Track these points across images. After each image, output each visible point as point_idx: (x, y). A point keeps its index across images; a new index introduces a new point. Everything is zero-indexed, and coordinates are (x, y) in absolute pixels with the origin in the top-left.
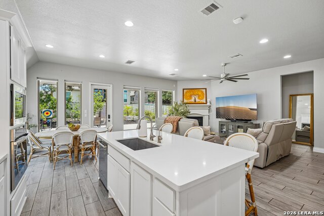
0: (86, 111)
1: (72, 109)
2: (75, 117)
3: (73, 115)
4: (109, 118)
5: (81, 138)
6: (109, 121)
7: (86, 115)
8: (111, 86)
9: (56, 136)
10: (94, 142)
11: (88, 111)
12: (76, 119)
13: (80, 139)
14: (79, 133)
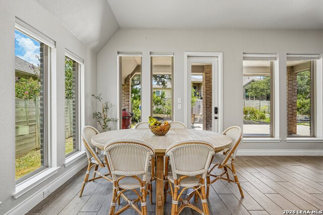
0: (179, 100)
1: (164, 104)
2: (168, 113)
3: (166, 111)
4: (216, 112)
5: (172, 162)
6: (216, 118)
7: (179, 107)
8: (220, 55)
9: (110, 151)
10: (204, 177)
11: (182, 100)
12: (169, 115)
13: (169, 168)
14: (167, 144)
